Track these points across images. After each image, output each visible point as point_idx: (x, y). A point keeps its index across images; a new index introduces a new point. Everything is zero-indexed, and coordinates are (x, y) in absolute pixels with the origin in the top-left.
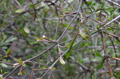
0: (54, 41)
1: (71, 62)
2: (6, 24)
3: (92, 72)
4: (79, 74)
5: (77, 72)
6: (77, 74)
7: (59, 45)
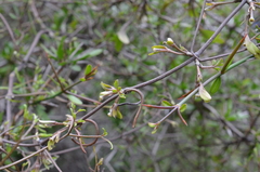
0: (188, 53)
1: (208, 118)
2: (79, 23)
3: (252, 144)
4: (223, 146)
5: (218, 141)
6: (217, 145)
7: (198, 63)
